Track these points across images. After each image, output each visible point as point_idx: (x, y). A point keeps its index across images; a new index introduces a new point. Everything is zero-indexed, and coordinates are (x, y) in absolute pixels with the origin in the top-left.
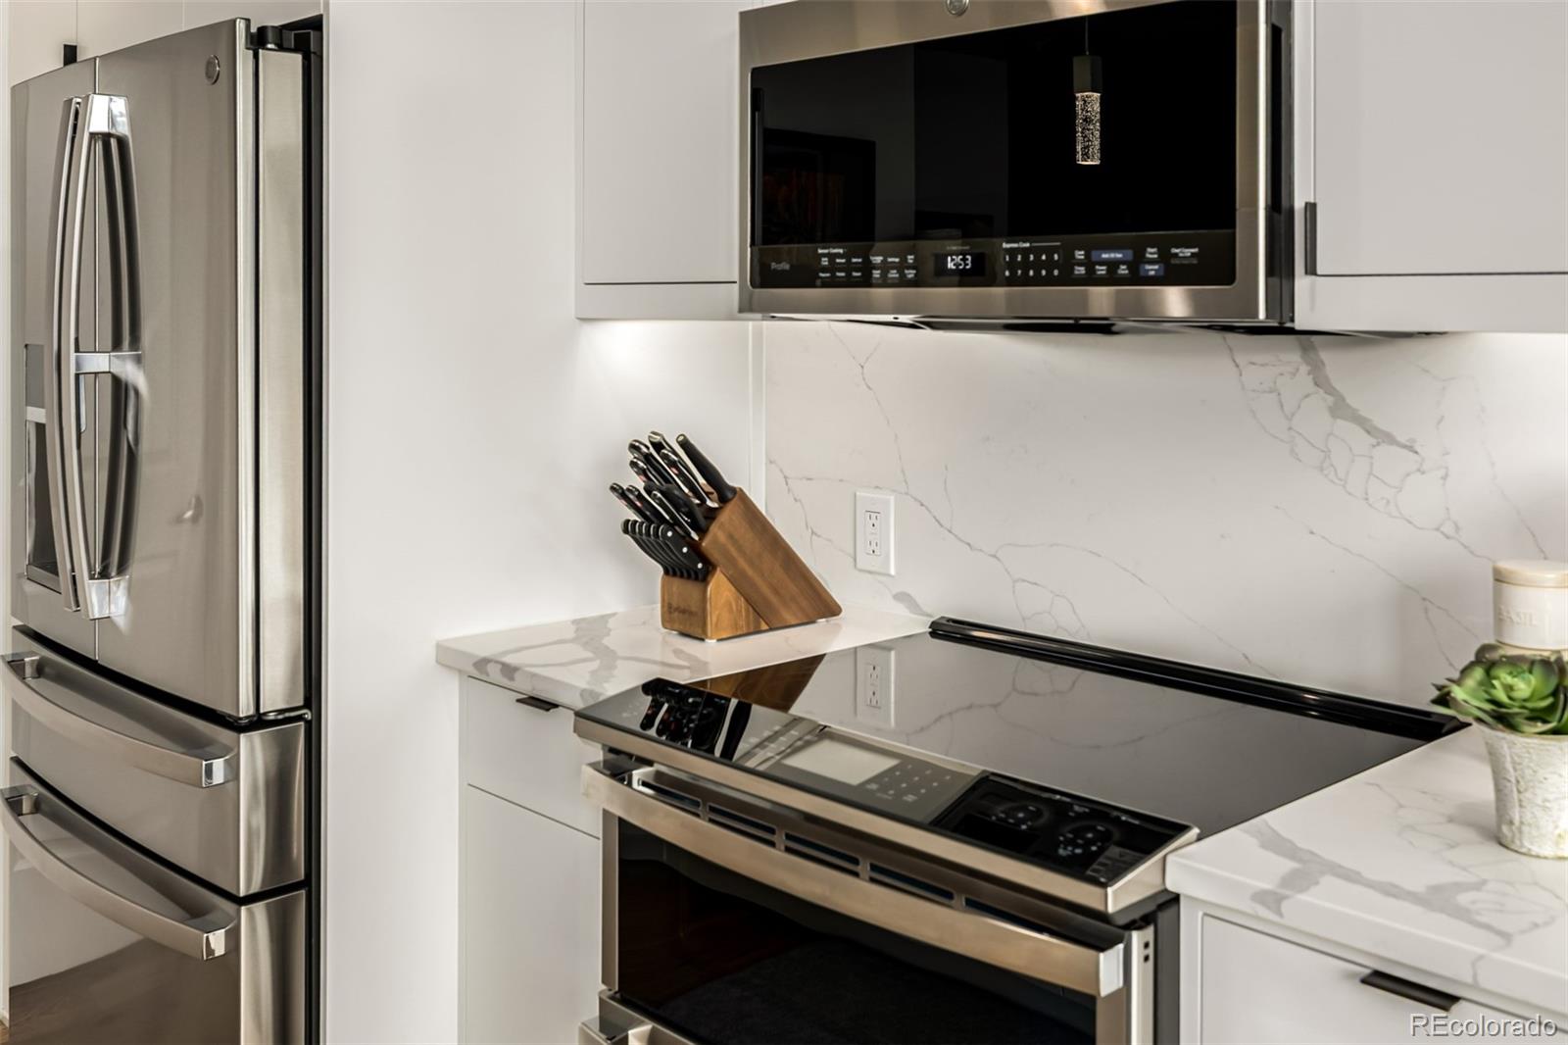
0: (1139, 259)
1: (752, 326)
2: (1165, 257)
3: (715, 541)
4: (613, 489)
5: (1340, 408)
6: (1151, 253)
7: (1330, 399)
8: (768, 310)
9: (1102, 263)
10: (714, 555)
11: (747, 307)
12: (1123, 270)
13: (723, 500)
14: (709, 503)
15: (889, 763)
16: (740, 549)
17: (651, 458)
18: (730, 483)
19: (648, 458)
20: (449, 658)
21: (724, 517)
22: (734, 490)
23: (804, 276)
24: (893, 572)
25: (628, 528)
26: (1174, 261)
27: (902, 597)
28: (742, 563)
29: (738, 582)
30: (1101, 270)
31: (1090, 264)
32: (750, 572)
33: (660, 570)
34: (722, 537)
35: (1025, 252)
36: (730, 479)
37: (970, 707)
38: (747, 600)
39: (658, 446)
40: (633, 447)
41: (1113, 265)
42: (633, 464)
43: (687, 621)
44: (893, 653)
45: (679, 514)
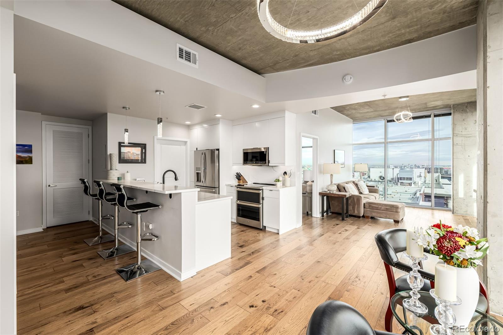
1: (244, 166)
3: (241, 178)
5: (274, 170)
8: (244, 165)
11: (243, 165)
17: (237, 174)
20: (226, 185)
23: (246, 163)
25: (236, 178)
32: (243, 179)
33: (237, 180)
36: (242, 175)
38: (242, 181)
43: (238, 182)
45: (239, 177)
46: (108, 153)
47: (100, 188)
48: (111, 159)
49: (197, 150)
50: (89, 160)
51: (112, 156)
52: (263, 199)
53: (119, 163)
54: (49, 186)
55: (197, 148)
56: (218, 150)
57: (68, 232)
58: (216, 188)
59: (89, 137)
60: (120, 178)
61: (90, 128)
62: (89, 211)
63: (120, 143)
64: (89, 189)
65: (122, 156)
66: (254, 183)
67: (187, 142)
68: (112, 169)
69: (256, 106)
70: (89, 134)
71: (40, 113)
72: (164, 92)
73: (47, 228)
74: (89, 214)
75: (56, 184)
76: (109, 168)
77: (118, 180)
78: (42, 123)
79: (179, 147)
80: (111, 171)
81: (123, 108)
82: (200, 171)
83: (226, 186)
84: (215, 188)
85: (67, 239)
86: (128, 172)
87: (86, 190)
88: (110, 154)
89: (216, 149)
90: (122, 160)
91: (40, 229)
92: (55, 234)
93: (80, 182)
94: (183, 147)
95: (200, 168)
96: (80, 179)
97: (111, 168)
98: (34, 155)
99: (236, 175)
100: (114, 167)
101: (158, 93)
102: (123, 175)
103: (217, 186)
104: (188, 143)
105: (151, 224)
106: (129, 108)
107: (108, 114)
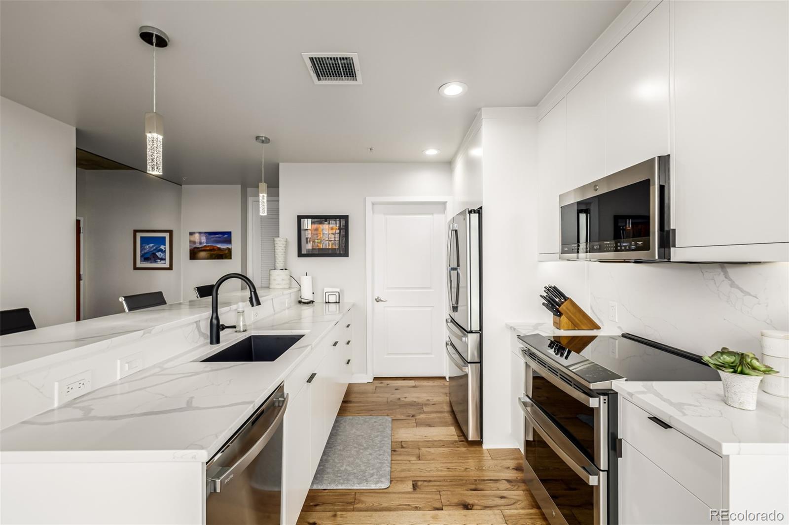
0: (631, 245)
2: (636, 244)
3: (562, 309)
4: (541, 296)
5: (733, 285)
6: (633, 243)
7: (730, 282)
9: (623, 246)
10: (562, 312)
11: (560, 258)
12: (627, 248)
13: (566, 300)
14: (562, 300)
16: (570, 311)
18: (567, 296)
19: (548, 290)
21: (565, 304)
22: (568, 298)
24: (617, 321)
25: (544, 304)
26: (638, 245)
27: (619, 327)
28: (570, 314)
29: (569, 318)
30: (623, 248)
32: (572, 316)
33: (552, 314)
34: (564, 308)
35: (608, 244)
37: (635, 356)
38: (572, 322)
39: (550, 287)
40: (545, 287)
41: (625, 246)
42: (545, 291)
43: (558, 326)
44: (617, 341)
53: (298, 256)
63: (299, 218)
68: (276, 267)
71: (240, 186)
81: (257, 139)
84: (467, 332)
86: (306, 274)
103: (472, 327)
107: (281, 165)
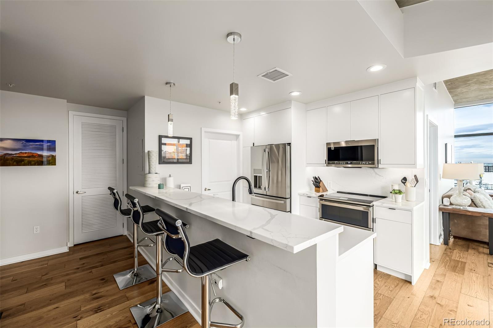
0: (366, 163)
2: (368, 163)
5: (376, 174)
11: (327, 166)
15: (348, 199)
16: (322, 186)
21: (321, 183)
23: (332, 164)
24: (332, 187)
25: (313, 184)
31: (362, 163)
33: (315, 187)
35: (356, 162)
36: (321, 180)
39: (316, 177)
40: (313, 177)
41: (364, 163)
43: (317, 191)
45: (317, 183)
46: (146, 151)
47: (135, 209)
48: (149, 159)
49: (254, 146)
50: (123, 160)
51: (150, 154)
52: (374, 220)
53: (159, 164)
54: (77, 192)
55: (254, 143)
56: (289, 144)
57: (97, 254)
58: (288, 199)
59: (123, 131)
60: (162, 185)
61: (125, 119)
62: (123, 223)
63: (160, 137)
64: (119, 205)
65: (163, 155)
66: (337, 192)
67: (239, 135)
68: (151, 172)
69: (377, 68)
70: (123, 128)
71: (66, 101)
72: (240, 36)
73: (75, 245)
74: (123, 227)
75: (85, 190)
76: (147, 171)
77: (159, 188)
78: (69, 112)
79: (230, 142)
80: (149, 174)
81: (167, 83)
82: (261, 174)
83: (299, 196)
84: (286, 198)
85: (94, 270)
86: (170, 176)
87: (116, 204)
88: (148, 151)
89: (287, 144)
90: (163, 160)
91: (65, 250)
92: (81, 259)
93: (109, 192)
94: (234, 143)
95: (261, 170)
96: (110, 188)
97: (149, 171)
98: (58, 154)
99: (313, 180)
100: (153, 170)
101: (231, 38)
102: (165, 180)
103: (288, 196)
104: (241, 137)
105: (222, 279)
106: (174, 84)
107: (146, 97)
